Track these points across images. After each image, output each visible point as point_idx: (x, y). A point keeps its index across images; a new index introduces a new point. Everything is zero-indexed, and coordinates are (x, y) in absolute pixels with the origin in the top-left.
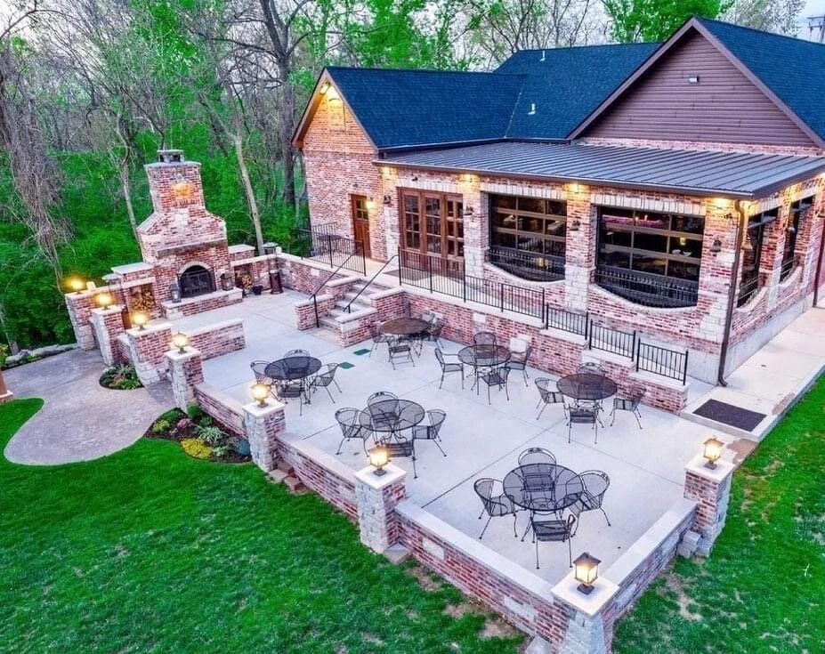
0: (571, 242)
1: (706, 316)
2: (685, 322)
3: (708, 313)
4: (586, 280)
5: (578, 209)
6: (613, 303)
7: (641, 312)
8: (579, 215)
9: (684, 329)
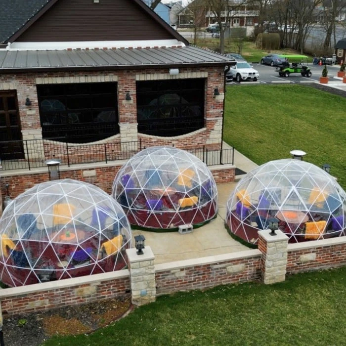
0: (123, 109)
1: (212, 131)
2: (201, 138)
3: (213, 130)
4: (136, 130)
5: (127, 86)
6: (155, 140)
7: (174, 140)
8: (128, 90)
9: (200, 142)
